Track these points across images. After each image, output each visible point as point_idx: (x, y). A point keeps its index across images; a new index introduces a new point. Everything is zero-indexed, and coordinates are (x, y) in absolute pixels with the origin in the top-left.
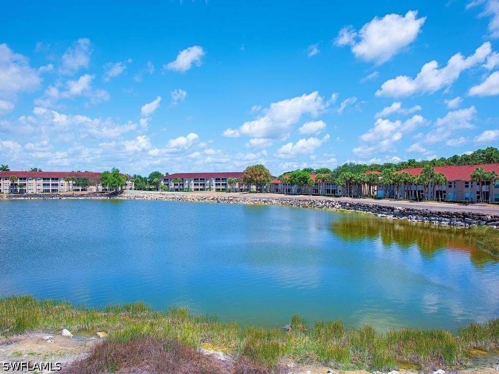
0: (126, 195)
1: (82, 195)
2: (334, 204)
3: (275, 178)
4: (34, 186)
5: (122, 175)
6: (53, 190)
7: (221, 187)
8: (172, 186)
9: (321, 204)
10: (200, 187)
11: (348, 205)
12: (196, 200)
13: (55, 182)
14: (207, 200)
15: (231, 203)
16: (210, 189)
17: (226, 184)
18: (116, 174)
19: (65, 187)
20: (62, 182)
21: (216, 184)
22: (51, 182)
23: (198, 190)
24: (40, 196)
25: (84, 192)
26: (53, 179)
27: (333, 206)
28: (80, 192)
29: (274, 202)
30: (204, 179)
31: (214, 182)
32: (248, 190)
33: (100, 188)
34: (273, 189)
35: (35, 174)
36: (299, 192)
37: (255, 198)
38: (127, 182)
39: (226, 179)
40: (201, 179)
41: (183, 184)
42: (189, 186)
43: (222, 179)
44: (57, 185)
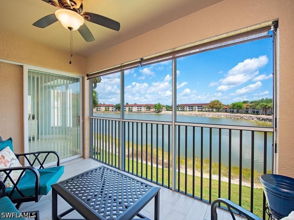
0: (162, 112)
1: (148, 112)
2: (253, 118)
3: (226, 105)
4: (135, 109)
5: (161, 105)
6: (140, 111)
7: (200, 110)
8: (180, 109)
9: (246, 118)
10: (191, 110)
11: (261, 119)
12: (188, 115)
13: (141, 108)
14: (192, 115)
15: (203, 116)
16: (195, 110)
17: (202, 108)
18: (159, 105)
19: (144, 109)
20: (143, 108)
21: (198, 109)
22: (139, 108)
23: (190, 111)
24: (136, 112)
25: (149, 111)
26: (140, 107)
27: (253, 119)
28: (148, 111)
29: (223, 116)
30: (192, 106)
31: (197, 108)
32: (212, 111)
33: (154, 110)
34: (224, 111)
35: (135, 105)
36: (238, 112)
37: (213, 114)
38: (163, 108)
39: (202, 106)
40: (191, 107)
41: (184, 109)
42: (186, 109)
43: (201, 107)
44: (141, 109)
